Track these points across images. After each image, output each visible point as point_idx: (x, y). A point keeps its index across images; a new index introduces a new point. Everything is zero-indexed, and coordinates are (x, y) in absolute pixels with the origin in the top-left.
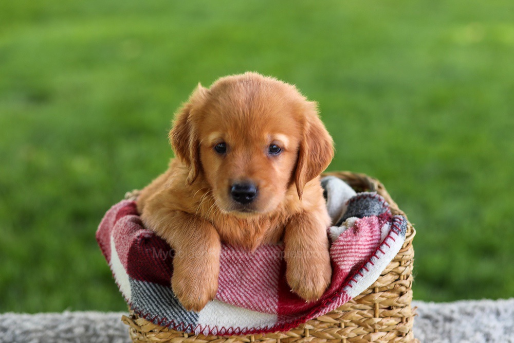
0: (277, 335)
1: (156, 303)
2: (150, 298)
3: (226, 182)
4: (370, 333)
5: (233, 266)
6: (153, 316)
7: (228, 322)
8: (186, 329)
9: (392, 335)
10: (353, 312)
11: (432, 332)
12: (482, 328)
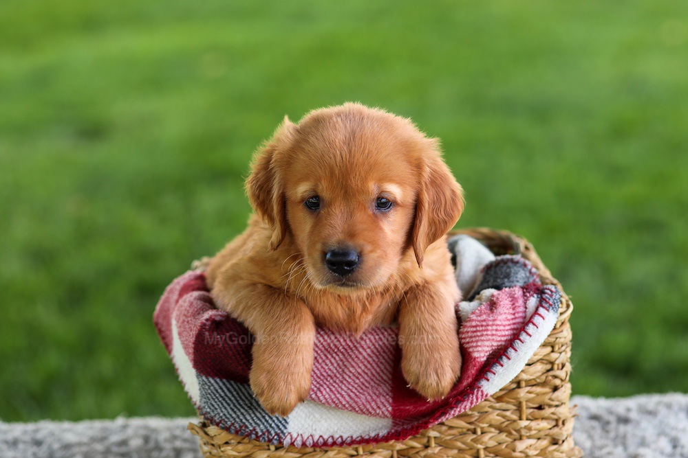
0: (392, 446)
1: (232, 406)
2: (224, 399)
3: (319, 246)
4: (515, 440)
5: (332, 357)
6: (229, 423)
7: (327, 429)
8: (272, 440)
9: (545, 443)
10: (492, 413)
11: (601, 437)
12: (668, 430)
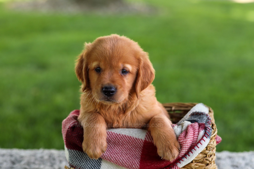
1: (79, 161)
2: (77, 158)
3: (100, 86)
5: (117, 146)
6: (78, 168)
